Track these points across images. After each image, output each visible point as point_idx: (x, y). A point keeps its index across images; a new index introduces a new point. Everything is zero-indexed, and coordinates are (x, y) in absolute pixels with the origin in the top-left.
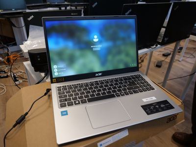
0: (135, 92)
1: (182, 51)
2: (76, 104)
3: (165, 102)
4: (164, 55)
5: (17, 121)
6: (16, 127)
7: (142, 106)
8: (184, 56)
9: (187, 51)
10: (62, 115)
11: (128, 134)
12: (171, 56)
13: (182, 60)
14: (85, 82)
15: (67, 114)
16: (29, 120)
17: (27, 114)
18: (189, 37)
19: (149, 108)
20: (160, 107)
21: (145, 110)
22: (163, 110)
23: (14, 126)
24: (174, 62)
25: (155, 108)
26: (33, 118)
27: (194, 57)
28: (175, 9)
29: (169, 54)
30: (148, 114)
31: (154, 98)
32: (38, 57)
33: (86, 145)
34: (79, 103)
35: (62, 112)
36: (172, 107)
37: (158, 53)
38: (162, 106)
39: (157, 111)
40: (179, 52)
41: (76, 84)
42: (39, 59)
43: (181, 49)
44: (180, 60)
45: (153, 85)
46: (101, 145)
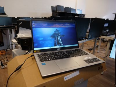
0: (79, 56)
1: (99, 47)
2: (49, 60)
3: (96, 59)
4: (89, 50)
5: (16, 69)
6: (16, 72)
7: (84, 61)
8: (100, 50)
9: (101, 47)
10: (42, 65)
11: (79, 74)
12: (93, 50)
13: (99, 52)
14: (52, 52)
15: (45, 64)
16: (23, 69)
17: (22, 65)
18: (101, 36)
19: (88, 61)
20: (93, 60)
21: (86, 62)
22: (95, 61)
23: (15, 71)
24: (95, 53)
25: (91, 61)
26: (25, 68)
27: (105, 50)
28: (93, 21)
29: (92, 49)
30: (88, 63)
31: (89, 57)
32: (25, 41)
33: (58, 77)
34: (51, 60)
35: (42, 64)
36: (99, 61)
37: (86, 49)
38: (94, 60)
39: (92, 62)
40: (97, 48)
41: (47, 53)
42: (26, 42)
43: (98, 46)
44: (98, 52)
45: (88, 53)
46: (66, 78)
